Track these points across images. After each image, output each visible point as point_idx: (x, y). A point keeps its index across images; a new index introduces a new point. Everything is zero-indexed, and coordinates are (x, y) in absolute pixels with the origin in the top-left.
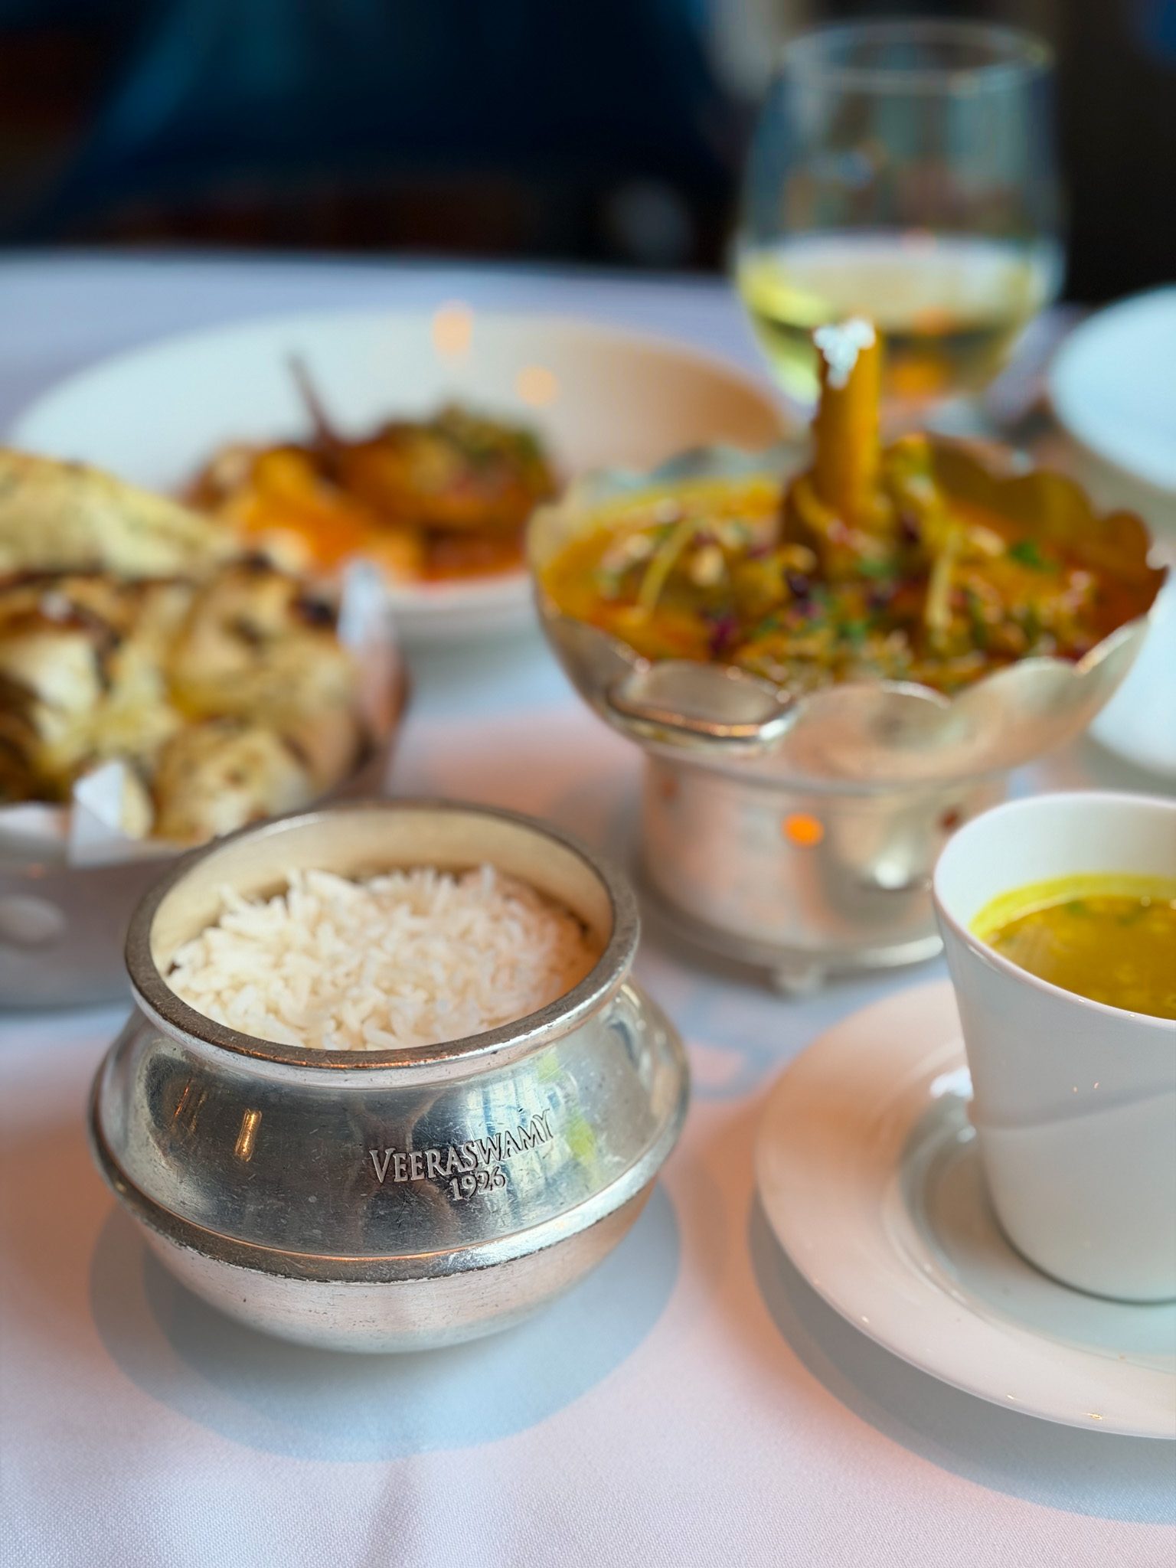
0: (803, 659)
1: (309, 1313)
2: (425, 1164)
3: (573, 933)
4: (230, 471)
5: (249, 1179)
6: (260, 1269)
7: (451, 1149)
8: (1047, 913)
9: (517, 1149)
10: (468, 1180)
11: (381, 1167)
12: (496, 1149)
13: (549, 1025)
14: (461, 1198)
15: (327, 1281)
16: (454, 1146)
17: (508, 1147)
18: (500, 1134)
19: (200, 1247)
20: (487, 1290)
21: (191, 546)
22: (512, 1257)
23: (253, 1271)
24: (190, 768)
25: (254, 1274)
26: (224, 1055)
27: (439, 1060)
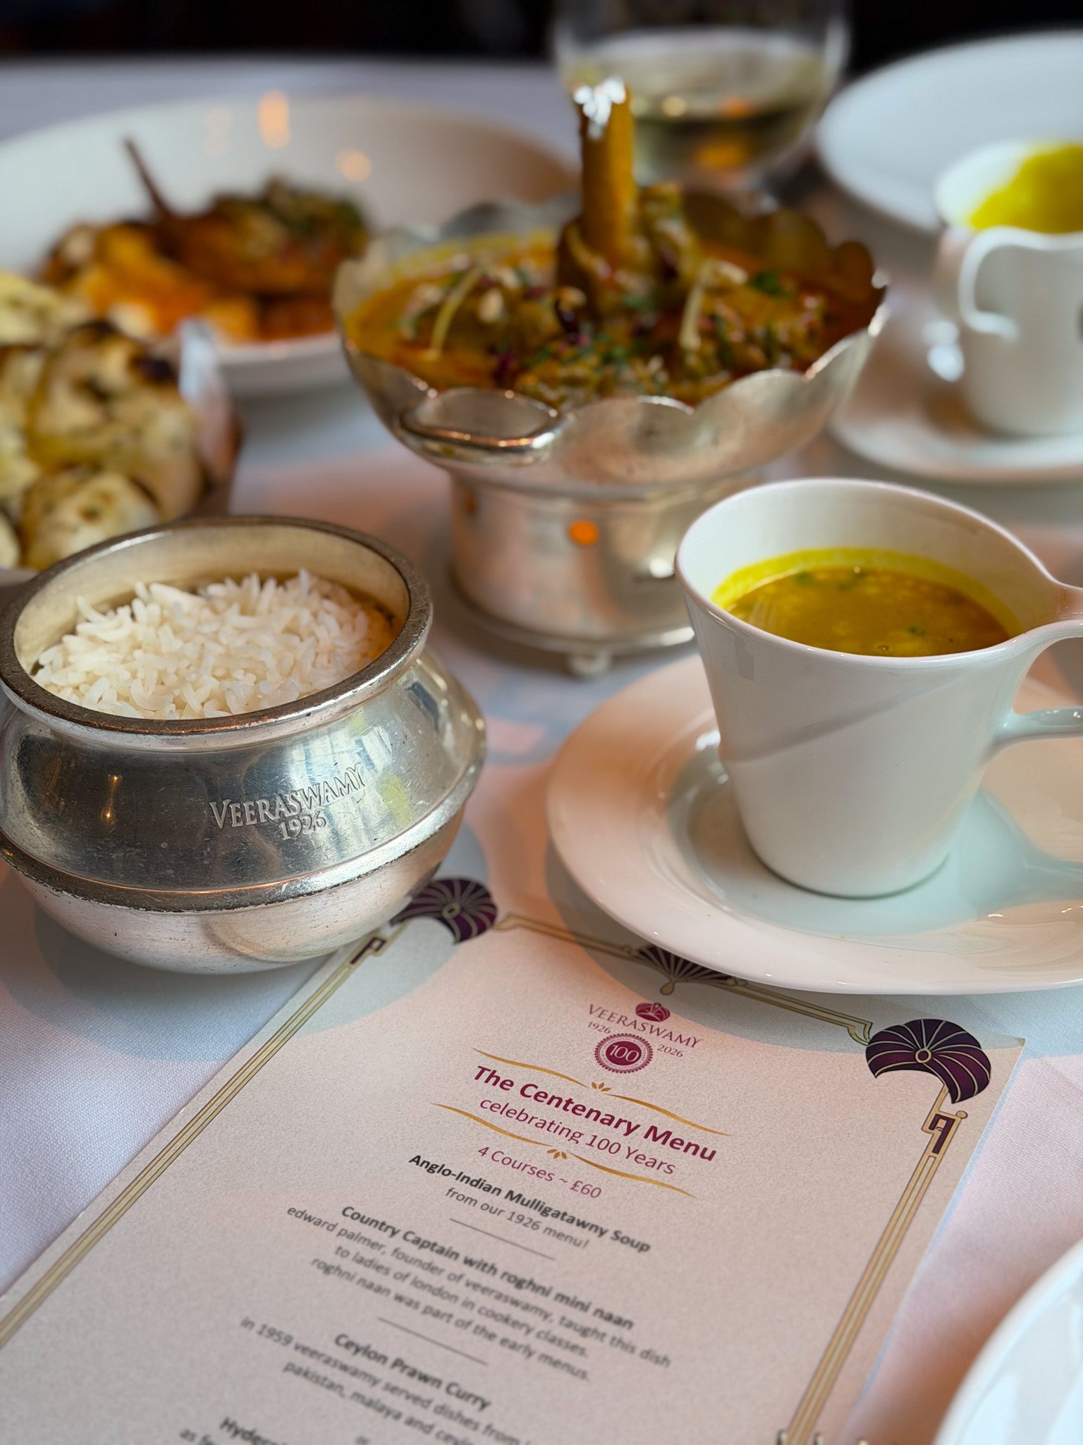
0: (573, 382)
1: (170, 941)
2: (257, 811)
3: (381, 622)
4: (79, 249)
5: (110, 832)
6: (125, 904)
7: (278, 798)
8: (778, 583)
9: (334, 796)
10: (294, 823)
11: (220, 815)
12: (316, 796)
13: (354, 690)
14: (289, 838)
15: (181, 911)
16: (281, 796)
17: (326, 794)
18: (319, 784)
19: (73, 891)
20: (318, 914)
21: (41, 315)
22: (335, 884)
23: (119, 907)
24: (49, 508)
25: (119, 909)
26: (80, 729)
27: (261, 722)
